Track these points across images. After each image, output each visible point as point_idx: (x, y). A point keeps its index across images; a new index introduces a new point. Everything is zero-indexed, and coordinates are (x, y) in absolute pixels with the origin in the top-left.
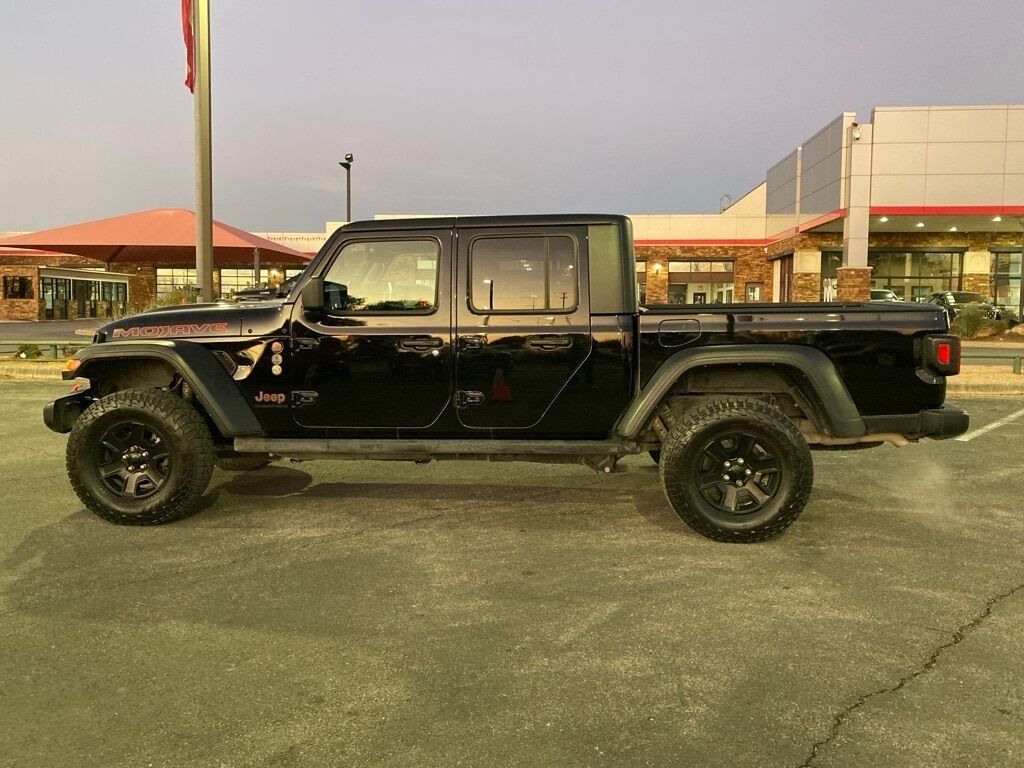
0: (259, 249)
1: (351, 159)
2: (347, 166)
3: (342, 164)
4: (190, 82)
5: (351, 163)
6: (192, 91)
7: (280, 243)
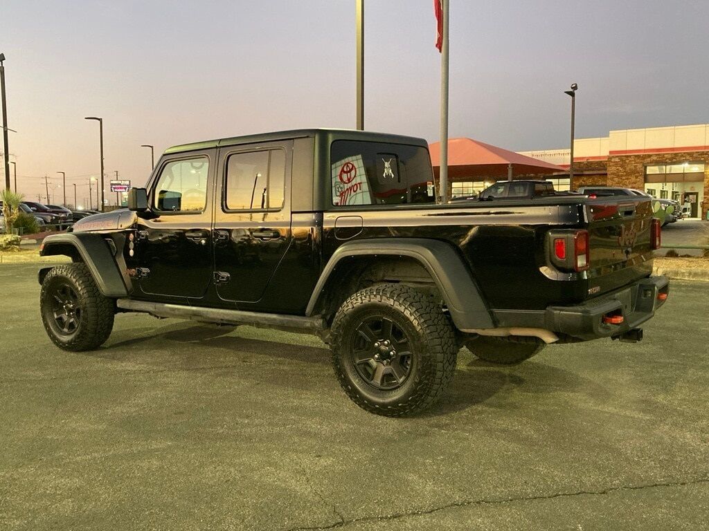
0: (512, 165)
1: (575, 88)
2: (572, 94)
3: (568, 93)
4: (439, 45)
5: (575, 91)
6: (440, 51)
7: (539, 158)
